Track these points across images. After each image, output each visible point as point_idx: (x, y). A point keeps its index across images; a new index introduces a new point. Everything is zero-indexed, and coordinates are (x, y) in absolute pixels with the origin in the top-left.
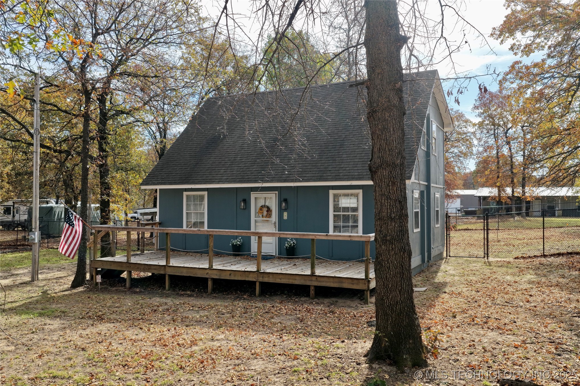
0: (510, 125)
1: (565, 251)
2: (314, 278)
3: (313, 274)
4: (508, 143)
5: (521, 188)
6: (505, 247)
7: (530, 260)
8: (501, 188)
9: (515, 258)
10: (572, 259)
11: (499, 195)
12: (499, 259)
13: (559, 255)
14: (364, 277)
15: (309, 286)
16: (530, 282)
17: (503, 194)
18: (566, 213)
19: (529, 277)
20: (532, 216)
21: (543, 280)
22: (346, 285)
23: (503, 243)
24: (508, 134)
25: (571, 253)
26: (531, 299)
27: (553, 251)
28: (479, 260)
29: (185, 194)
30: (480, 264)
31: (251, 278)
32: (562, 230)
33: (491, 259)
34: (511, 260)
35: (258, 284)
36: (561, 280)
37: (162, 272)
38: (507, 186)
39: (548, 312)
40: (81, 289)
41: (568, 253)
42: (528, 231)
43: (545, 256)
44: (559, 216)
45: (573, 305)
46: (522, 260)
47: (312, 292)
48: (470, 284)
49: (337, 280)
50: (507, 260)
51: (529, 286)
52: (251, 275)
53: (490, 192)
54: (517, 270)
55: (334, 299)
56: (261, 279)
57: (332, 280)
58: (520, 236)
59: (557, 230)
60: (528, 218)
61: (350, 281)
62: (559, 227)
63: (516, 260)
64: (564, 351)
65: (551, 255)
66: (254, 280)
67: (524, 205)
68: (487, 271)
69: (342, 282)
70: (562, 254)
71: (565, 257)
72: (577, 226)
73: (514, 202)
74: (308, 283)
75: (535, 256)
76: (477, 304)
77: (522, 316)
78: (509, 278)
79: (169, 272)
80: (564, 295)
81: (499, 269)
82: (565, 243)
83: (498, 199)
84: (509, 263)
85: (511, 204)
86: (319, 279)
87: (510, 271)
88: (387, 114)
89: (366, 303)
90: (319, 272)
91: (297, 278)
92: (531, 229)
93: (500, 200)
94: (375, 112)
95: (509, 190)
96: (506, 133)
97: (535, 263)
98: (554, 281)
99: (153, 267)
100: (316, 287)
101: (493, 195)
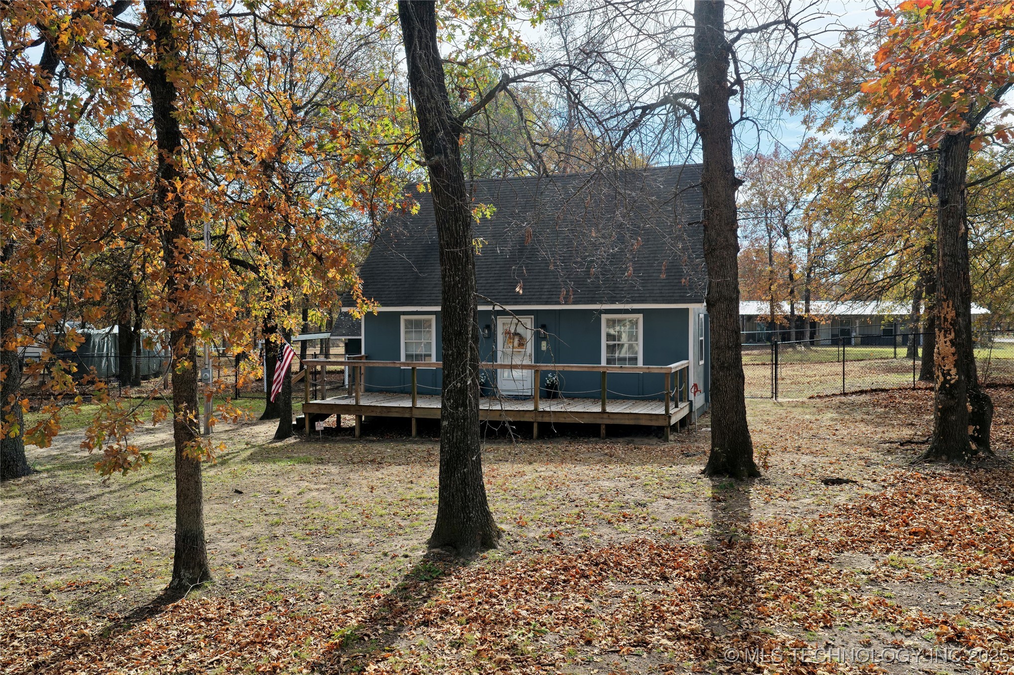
0: (790, 207)
1: (869, 388)
2: (605, 416)
3: (604, 412)
4: (787, 235)
5: (804, 302)
6: (793, 386)
7: (827, 399)
8: (774, 302)
9: (810, 398)
10: (876, 397)
11: (772, 312)
12: (791, 400)
13: (862, 392)
14: (664, 413)
15: (599, 425)
16: (832, 419)
17: (778, 313)
18: (868, 340)
19: (830, 415)
20: (818, 345)
21: (847, 417)
22: (644, 422)
23: (789, 382)
24: (786, 222)
25: (875, 390)
26: (837, 433)
27: (853, 389)
28: (766, 400)
29: (403, 318)
30: (769, 405)
31: (527, 418)
32: (862, 363)
33: (779, 400)
34: (805, 400)
35: (535, 425)
36: (865, 417)
37: (407, 415)
38: (784, 300)
39: (855, 441)
40: (291, 440)
41: (872, 390)
42: (817, 366)
43: (845, 394)
44: (856, 345)
45: (879, 436)
46: (818, 400)
47: (603, 431)
48: (767, 422)
49: (632, 416)
50: (801, 400)
51: (831, 423)
52: (527, 415)
53: (759, 309)
54: (815, 409)
55: (630, 439)
56: (540, 419)
57: (626, 416)
58: (809, 373)
59: (856, 364)
60: (814, 348)
61: (648, 417)
62: (858, 360)
63: (812, 400)
64: (872, 464)
65: (853, 393)
66: (531, 420)
67: (808, 330)
68: (781, 411)
69: (639, 419)
70: (865, 392)
71: (869, 394)
72: (881, 358)
73: (794, 324)
74: (598, 421)
75: (834, 395)
76: (783, 439)
77: (831, 445)
78: (808, 417)
79: (417, 414)
80: (871, 428)
81: (794, 410)
82: (868, 379)
83: (769, 320)
84: (803, 403)
85: (790, 328)
86: (611, 416)
87: (808, 411)
88: (725, 253)
89: (666, 440)
90: (609, 409)
91: (585, 416)
92: (821, 362)
93: (773, 320)
94: (714, 250)
95: (786, 307)
96: (784, 219)
97: (834, 402)
98: (859, 418)
99: (394, 410)
100: (607, 426)
101: (762, 313)
